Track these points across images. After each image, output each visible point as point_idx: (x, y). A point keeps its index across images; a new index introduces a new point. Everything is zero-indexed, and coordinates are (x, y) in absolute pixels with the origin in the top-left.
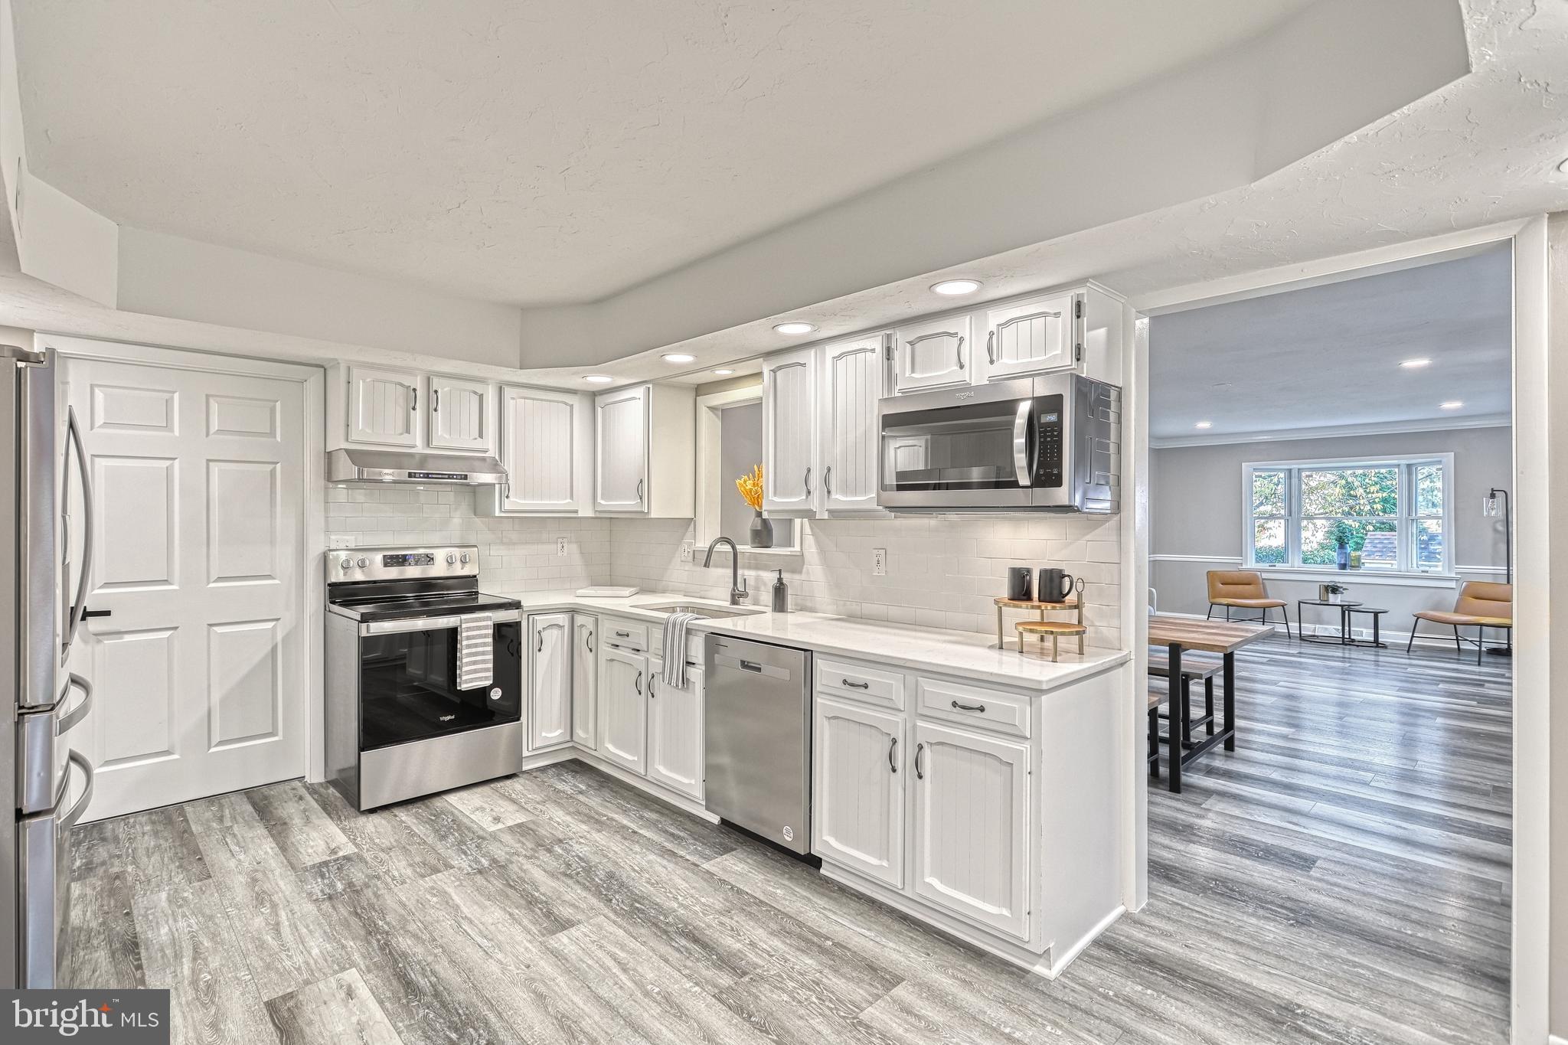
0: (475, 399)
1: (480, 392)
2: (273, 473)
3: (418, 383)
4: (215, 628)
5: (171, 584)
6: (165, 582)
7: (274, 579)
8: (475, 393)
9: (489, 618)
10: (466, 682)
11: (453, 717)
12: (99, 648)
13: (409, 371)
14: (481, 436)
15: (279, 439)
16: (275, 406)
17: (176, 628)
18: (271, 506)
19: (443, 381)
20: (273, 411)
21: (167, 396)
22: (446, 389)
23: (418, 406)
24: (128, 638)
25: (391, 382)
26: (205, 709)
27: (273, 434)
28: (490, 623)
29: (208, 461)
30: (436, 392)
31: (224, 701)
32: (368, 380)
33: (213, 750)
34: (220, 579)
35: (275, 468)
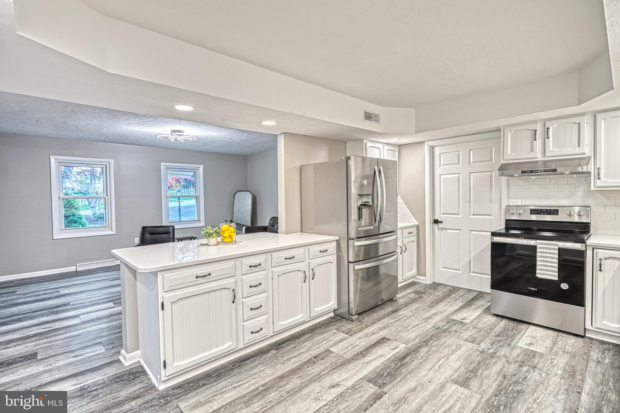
0: (576, 126)
1: (578, 122)
2: (491, 176)
3: (539, 127)
4: (472, 232)
5: (459, 215)
6: (458, 214)
7: (491, 216)
8: (575, 123)
9: (557, 245)
10: (539, 274)
11: (536, 290)
12: (442, 232)
13: (535, 122)
14: (579, 146)
15: (493, 162)
16: (492, 149)
17: (461, 230)
18: (491, 188)
19: (552, 122)
20: (491, 151)
21: (458, 153)
22: (555, 126)
23: (537, 137)
24: (449, 231)
25: (524, 130)
26: (469, 260)
27: (491, 160)
28: (557, 247)
29: (470, 173)
30: (548, 128)
31: (474, 257)
32: (513, 132)
33: (471, 274)
34: (473, 215)
35: (492, 173)
